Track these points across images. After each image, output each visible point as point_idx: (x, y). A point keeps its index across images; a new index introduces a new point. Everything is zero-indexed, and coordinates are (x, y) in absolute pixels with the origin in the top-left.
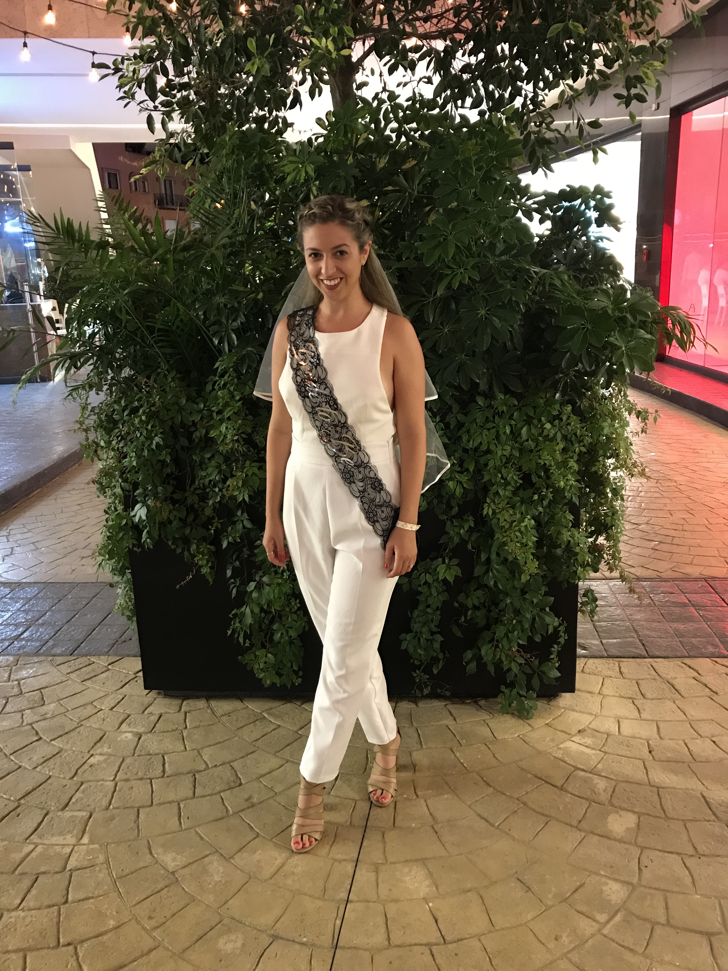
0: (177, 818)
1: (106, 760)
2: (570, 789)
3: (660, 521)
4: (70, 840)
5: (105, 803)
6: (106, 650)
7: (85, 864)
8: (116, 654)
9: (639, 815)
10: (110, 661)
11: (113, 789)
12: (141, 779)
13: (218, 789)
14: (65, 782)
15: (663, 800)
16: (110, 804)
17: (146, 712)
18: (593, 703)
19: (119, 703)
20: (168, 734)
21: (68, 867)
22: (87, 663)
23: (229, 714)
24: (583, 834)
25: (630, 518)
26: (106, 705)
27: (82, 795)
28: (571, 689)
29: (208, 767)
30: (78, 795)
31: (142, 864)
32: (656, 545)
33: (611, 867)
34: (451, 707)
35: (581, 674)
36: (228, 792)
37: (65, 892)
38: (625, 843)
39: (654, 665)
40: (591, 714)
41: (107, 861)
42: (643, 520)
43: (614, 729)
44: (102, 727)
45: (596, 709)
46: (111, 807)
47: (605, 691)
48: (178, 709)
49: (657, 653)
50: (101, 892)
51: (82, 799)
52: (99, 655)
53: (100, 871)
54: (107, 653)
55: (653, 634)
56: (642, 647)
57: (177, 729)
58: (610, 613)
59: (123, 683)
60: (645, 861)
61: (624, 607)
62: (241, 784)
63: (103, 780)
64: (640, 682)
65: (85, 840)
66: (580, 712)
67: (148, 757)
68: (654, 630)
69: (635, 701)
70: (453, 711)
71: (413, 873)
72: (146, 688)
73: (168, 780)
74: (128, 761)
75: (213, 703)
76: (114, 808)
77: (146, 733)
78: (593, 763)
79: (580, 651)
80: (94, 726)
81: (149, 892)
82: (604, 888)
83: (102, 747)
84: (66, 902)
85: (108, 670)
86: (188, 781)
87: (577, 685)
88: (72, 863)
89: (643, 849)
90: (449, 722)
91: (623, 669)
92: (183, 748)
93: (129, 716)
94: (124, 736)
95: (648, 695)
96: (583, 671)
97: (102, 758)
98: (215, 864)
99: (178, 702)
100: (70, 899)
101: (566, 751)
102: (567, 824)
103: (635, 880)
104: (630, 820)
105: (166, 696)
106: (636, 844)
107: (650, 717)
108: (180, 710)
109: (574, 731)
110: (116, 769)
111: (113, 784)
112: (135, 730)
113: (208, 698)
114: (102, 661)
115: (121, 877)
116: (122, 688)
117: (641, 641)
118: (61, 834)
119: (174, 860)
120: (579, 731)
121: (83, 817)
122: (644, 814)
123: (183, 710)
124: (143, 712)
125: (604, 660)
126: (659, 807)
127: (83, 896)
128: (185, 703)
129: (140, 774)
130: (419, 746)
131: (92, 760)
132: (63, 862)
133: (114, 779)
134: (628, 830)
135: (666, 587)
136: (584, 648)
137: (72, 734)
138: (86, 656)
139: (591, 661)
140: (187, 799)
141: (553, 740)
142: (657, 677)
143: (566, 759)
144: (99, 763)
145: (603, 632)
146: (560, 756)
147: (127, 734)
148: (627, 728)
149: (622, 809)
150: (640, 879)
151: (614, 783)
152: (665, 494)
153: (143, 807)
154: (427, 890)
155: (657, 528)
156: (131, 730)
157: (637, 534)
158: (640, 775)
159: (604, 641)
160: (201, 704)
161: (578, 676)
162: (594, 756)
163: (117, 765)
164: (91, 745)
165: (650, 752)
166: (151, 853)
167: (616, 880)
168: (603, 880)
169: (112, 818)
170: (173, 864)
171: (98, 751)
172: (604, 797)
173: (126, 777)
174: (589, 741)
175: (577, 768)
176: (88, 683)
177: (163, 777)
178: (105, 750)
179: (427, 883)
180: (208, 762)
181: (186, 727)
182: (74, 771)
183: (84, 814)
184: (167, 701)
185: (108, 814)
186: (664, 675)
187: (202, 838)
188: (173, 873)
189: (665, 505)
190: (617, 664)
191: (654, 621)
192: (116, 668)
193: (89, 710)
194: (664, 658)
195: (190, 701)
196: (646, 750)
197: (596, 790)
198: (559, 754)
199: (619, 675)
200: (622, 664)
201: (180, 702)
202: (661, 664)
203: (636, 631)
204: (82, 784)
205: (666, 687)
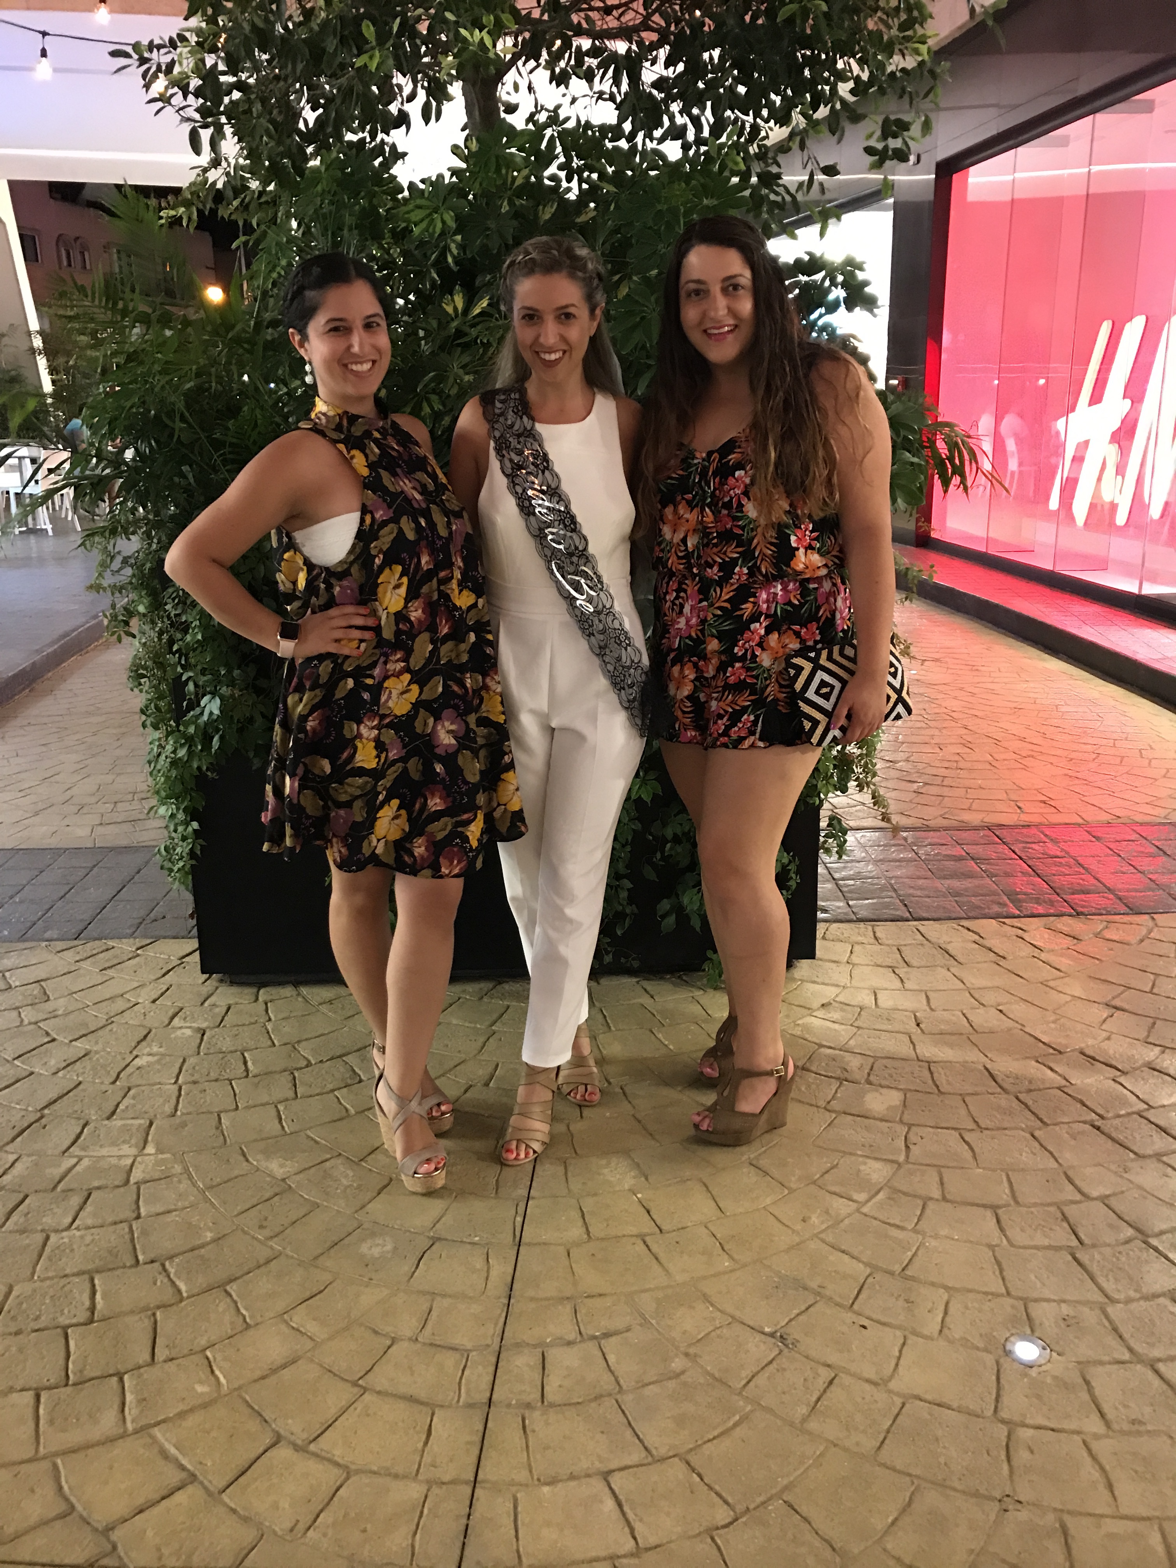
0: (277, 1121)
1: (158, 1062)
2: (814, 1069)
3: (925, 758)
4: (128, 1150)
5: (168, 1108)
6: (129, 931)
7: (157, 1175)
8: (146, 937)
9: (905, 1092)
10: (139, 945)
11: (177, 1093)
12: (216, 1080)
13: (330, 1087)
14: (104, 1088)
15: (936, 1075)
16: (176, 1110)
17: (206, 1004)
18: (840, 975)
19: (162, 994)
20: (245, 1028)
21: (132, 1180)
22: (104, 948)
23: (330, 1002)
24: (834, 1115)
25: (882, 754)
26: (144, 997)
27: (132, 1102)
28: (811, 955)
29: (309, 1064)
30: (126, 1102)
31: (236, 1172)
32: (919, 787)
33: (871, 1146)
34: (646, 984)
35: (825, 942)
36: (345, 1090)
37: (134, 1207)
38: (886, 1121)
39: (921, 928)
40: (837, 986)
41: (186, 1170)
42: (901, 756)
43: (869, 1000)
44: (145, 1023)
45: (844, 980)
46: (179, 1113)
47: (855, 959)
48: (253, 998)
49: (925, 915)
50: (187, 1204)
51: (134, 1106)
52: (120, 938)
53: (180, 1182)
54: (132, 935)
55: (919, 893)
56: (904, 908)
57: (256, 1022)
58: (857, 870)
59: (164, 971)
60: (912, 1138)
61: (876, 862)
62: (361, 1081)
63: (160, 1083)
64: (902, 948)
65: (150, 1149)
66: (823, 984)
67: (221, 1055)
68: (920, 888)
69: (896, 971)
70: (649, 988)
71: (613, 1164)
72: (203, 972)
73: (256, 1080)
74: (191, 1061)
75: (304, 990)
76: (183, 1114)
77: (212, 1028)
78: (843, 1041)
79: (820, 915)
80: (131, 1022)
81: (254, 1201)
82: (862, 1168)
83: (149, 1046)
84: (138, 1217)
85: (138, 955)
86: (286, 1078)
87: (818, 953)
88: (137, 1175)
89: (910, 1126)
90: (646, 1000)
91: (878, 934)
92: (269, 1043)
93: (181, 1009)
94: (179, 1033)
95: (914, 962)
96: (824, 938)
97: (150, 1059)
98: (342, 1168)
99: (249, 991)
100: (143, 1211)
101: (807, 1028)
102: (811, 1105)
103: (902, 1158)
104: (894, 1098)
105: (232, 983)
106: (901, 1121)
107: (916, 987)
108: (257, 999)
109: (816, 1004)
110: (177, 1071)
111: (176, 1087)
112: (195, 1025)
113: (296, 984)
114: (127, 946)
115: (212, 1187)
116: (164, 975)
117: (902, 901)
118: (114, 1144)
119: (282, 1166)
120: (823, 1005)
121: (140, 1125)
122: (910, 1090)
123: (260, 999)
124: (202, 1004)
125: (852, 925)
126: (930, 1082)
127: (161, 1210)
128: (262, 991)
129: (213, 1075)
130: (606, 1028)
131: (138, 1062)
132: (125, 1176)
133: (176, 1082)
134: (890, 1108)
135: (933, 837)
136: (825, 911)
137: (100, 1033)
138: (100, 939)
139: (835, 925)
140: (287, 1100)
141: (787, 1016)
142: (926, 942)
143: (807, 1036)
144: (149, 1065)
145: (850, 892)
146: (799, 1033)
147: (184, 1031)
148: (885, 1001)
149: (881, 1086)
150: (907, 1157)
151: (871, 1060)
152: (931, 724)
153: (226, 1111)
154: (632, 1182)
155: (920, 766)
156: (188, 1024)
157: (893, 774)
158: (905, 1050)
159: (851, 903)
160: (288, 991)
161: (819, 943)
162: (843, 1033)
163: (178, 1065)
164: (133, 1045)
165: (918, 1025)
166: (247, 1160)
167: (876, 1159)
168: (861, 1159)
169: (184, 1125)
170: (281, 1171)
171: (146, 1051)
172: (858, 1075)
173: (193, 1079)
174: (836, 1016)
175: (821, 1046)
176: (110, 973)
177: (247, 1076)
178: (155, 1049)
179: (633, 1174)
180: (310, 1058)
181: (270, 1020)
182: (115, 1075)
183: (142, 1121)
184: (234, 990)
185: (176, 1121)
186: (933, 940)
187: (316, 1142)
188: (284, 1180)
189: (932, 736)
190: (870, 928)
191: (919, 878)
192: (150, 952)
193: (120, 1005)
194: (934, 920)
195: (268, 989)
196: (914, 1024)
197: (848, 1068)
198: (797, 1031)
199: (873, 941)
200: (877, 929)
201: (255, 990)
202: (928, 927)
203: (895, 890)
204: (129, 1089)
205: (938, 953)
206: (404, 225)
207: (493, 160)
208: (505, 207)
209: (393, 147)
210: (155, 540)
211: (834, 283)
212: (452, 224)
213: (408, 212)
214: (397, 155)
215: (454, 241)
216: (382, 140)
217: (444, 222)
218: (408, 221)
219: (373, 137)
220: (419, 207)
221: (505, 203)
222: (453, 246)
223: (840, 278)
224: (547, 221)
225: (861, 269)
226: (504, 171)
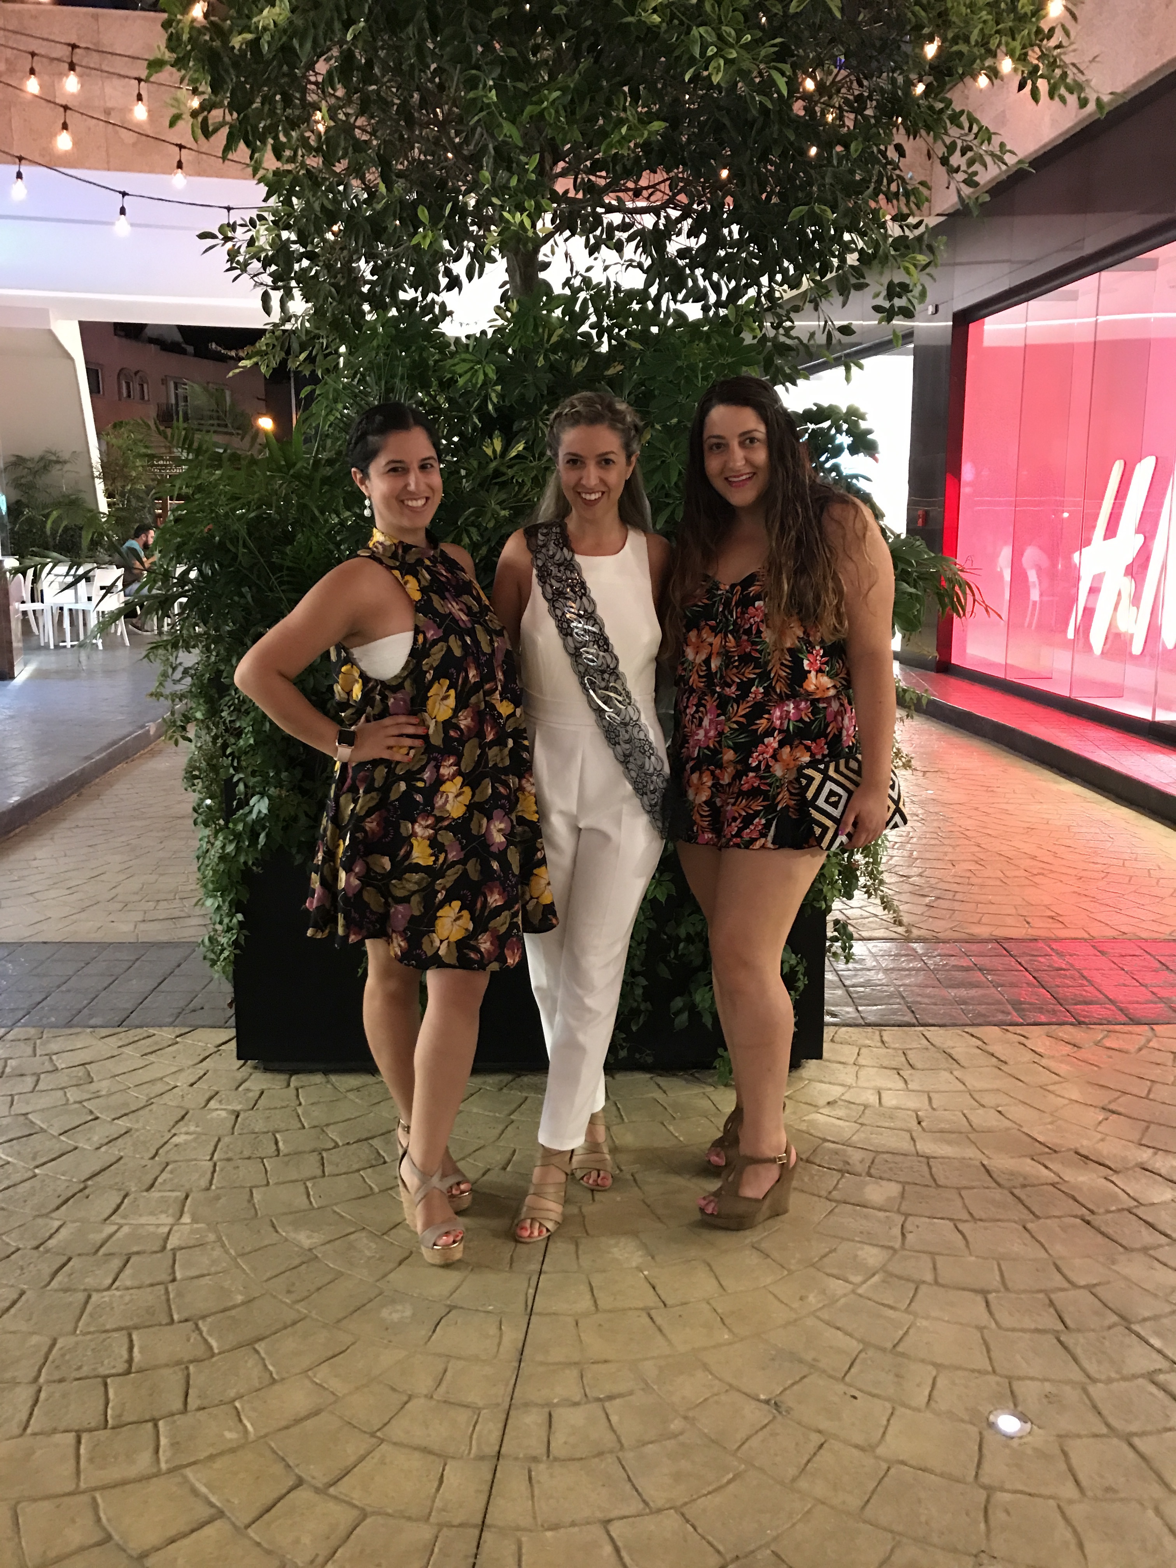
0: (305, 1197)
1: (195, 1140)
2: (818, 1161)
3: (937, 873)
4: (166, 1220)
5: (204, 1183)
6: (171, 1020)
7: (191, 1244)
8: (184, 1025)
9: (904, 1184)
10: (178, 1033)
11: (211, 1169)
12: (249, 1158)
13: (356, 1167)
14: (143, 1163)
15: (934, 1170)
16: (211, 1183)
17: (240, 1089)
18: (847, 1075)
19: (200, 1078)
20: (277, 1111)
21: (169, 1247)
22: (145, 1035)
23: (358, 1089)
24: (834, 1204)
25: (897, 869)
26: (182, 1081)
27: (170, 1176)
28: (818, 1054)
29: (336, 1146)
30: (164, 1176)
31: (266, 1242)
32: (931, 901)
33: (869, 1233)
34: (659, 1080)
35: (831, 1044)
36: (369, 1170)
37: (170, 1271)
38: (885, 1211)
39: (927, 1034)
40: (842, 1085)
41: (219, 1239)
42: (915, 871)
43: (873, 1099)
44: (182, 1104)
45: (850, 1080)
46: (213, 1187)
47: (861, 1061)
48: (285, 1084)
49: (931, 1021)
50: (219, 1269)
51: (171, 1180)
52: (160, 1026)
53: (213, 1249)
54: (171, 1024)
55: (926, 1000)
56: (911, 1015)
57: (287, 1106)
58: (867, 978)
59: (201, 1057)
60: (909, 1226)
61: (886, 970)
62: (385, 1162)
63: (195, 1160)
64: (908, 1052)
65: (186, 1219)
66: (830, 1083)
67: (254, 1136)
68: (929, 996)
69: (901, 1072)
70: (661, 1084)
71: (621, 1244)
72: (239, 1058)
73: (286, 1159)
74: (226, 1140)
75: (333, 1078)
76: (217, 1188)
77: (245, 1111)
78: (847, 1135)
79: (827, 1019)
80: (170, 1103)
81: (282, 1269)
82: (860, 1253)
83: (187, 1125)
84: (174, 1280)
85: (177, 1043)
86: (314, 1158)
87: (825, 1055)
88: (172, 1243)
89: (907, 1215)
90: (658, 1095)
91: (885, 1038)
92: (299, 1125)
93: (217, 1093)
94: (215, 1114)
95: (919, 1065)
96: (832, 1041)
97: (189, 1137)
98: (365, 1241)
99: (283, 1077)
100: (179, 1275)
101: (811, 1123)
102: (814, 1195)
103: (897, 1245)
104: (893, 1189)
105: (266, 1070)
106: (899, 1211)
107: (919, 1088)
108: (288, 1085)
109: (822, 1102)
110: (211, 1148)
111: (211, 1164)
112: (230, 1107)
113: (326, 1072)
114: (167, 1034)
115: (243, 1255)
116: (202, 1061)
117: (909, 1008)
118: (152, 1213)
119: (309, 1237)
120: (829, 1103)
121: (177, 1197)
122: (909, 1183)
123: (292, 1085)
124: (237, 1088)
125: (860, 1029)
126: (928, 1176)
127: (197, 1273)
128: (293, 1078)
129: (246, 1154)
130: (619, 1120)
131: (175, 1140)
132: (161, 1242)
133: (211, 1159)
134: (889, 1199)
135: (943, 948)
136: (834, 1015)
137: (141, 1112)
138: (141, 1027)
139: (844, 1029)
140: (315, 1178)
141: (794, 1113)
142: (930, 1047)
143: (812, 1131)
144: (186, 1143)
145: (860, 998)
146: (804, 1128)
147: (219, 1112)
148: (889, 1100)
149: (881, 1178)
150: (903, 1243)
151: (872, 1155)
152: (946, 842)
153: (257, 1187)
154: (640, 1260)
155: (933, 881)
156: (223, 1107)
157: (907, 888)
158: (905, 1145)
159: (860, 1008)
160: (318, 1078)
161: (826, 1046)
162: (847, 1129)
163: (213, 1144)
164: (172, 1123)
165: (919, 1123)
166: (277, 1232)
167: (873, 1245)
168: (859, 1245)
169: (218, 1198)
170: (309, 1241)
171: (184, 1130)
172: (859, 1168)
173: (226, 1156)
174: (841, 1113)
175: (825, 1140)
176: (152, 1058)
177: (278, 1155)
178: (192, 1128)
179: (640, 1253)
180: (338, 1140)
181: (300, 1104)
182: (154, 1152)
183: (178, 1194)
184: (269, 1076)
185: (211, 1194)
186: (937, 1044)
187: (342, 1217)
188: (310, 1250)
189: (946, 853)
190: (877, 1033)
191: (927, 986)
192: (188, 1040)
193: (159, 1088)
194: (940, 1026)
195: (300, 1076)
196: (915, 1123)
197: (850, 1161)
198: (803, 1126)
199: (880, 1044)
200: (884, 1034)
201: (286, 1077)
202: (933, 1033)
203: (903, 998)
204: (167, 1164)
205: (941, 1056)
206: (449, 376)
207: (532, 320)
208: (541, 362)
209: (443, 306)
210: (214, 653)
211: (839, 431)
212: (493, 376)
213: (454, 365)
214: (445, 313)
215: (495, 391)
216: (433, 300)
217: (485, 375)
218: (454, 373)
219: (424, 296)
220: (464, 360)
221: (541, 358)
222: (493, 395)
223: (845, 427)
224: (579, 374)
225: (863, 419)
226: (541, 330)
